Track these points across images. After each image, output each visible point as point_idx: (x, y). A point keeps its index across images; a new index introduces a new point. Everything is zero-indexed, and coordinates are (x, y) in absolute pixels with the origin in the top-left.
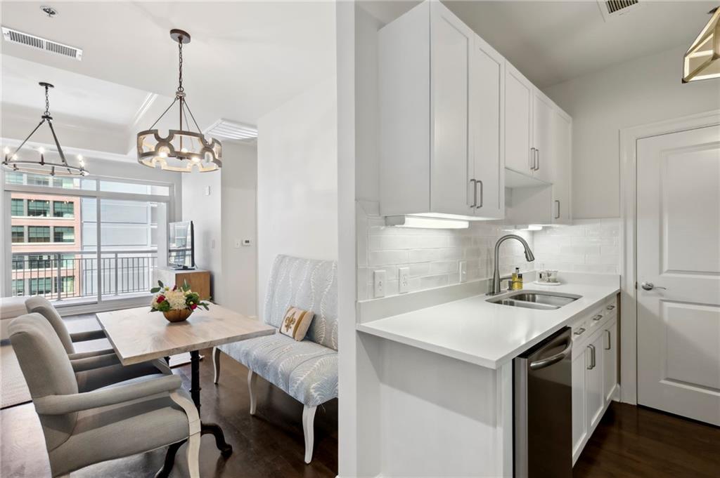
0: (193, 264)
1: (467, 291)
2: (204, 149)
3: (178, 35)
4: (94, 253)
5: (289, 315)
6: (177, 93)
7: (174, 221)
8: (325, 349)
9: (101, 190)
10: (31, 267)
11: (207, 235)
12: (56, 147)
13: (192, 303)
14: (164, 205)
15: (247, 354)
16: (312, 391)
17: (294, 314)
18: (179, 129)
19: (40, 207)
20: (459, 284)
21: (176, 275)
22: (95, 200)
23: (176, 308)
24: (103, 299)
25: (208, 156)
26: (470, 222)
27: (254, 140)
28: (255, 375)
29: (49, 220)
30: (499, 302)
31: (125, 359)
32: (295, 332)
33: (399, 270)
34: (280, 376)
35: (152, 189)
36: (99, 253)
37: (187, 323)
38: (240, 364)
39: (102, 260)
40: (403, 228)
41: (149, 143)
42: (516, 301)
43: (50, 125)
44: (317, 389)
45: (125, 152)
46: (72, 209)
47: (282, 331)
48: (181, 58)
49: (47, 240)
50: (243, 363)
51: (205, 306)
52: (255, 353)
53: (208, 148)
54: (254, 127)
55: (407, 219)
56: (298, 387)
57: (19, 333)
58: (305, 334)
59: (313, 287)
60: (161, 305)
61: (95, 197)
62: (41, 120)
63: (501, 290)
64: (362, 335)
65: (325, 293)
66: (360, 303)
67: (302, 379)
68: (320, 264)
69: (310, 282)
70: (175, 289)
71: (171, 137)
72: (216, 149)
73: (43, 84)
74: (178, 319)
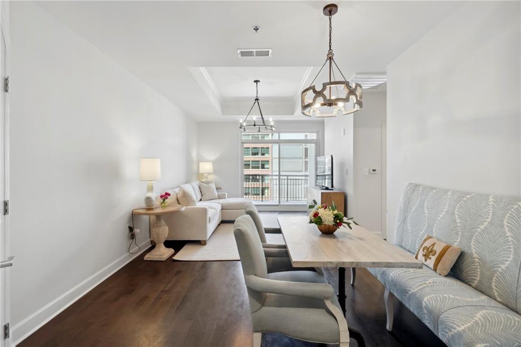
0: (332, 186)
2: (349, 93)
3: (329, 9)
4: (277, 175)
5: (427, 244)
6: (328, 55)
7: (320, 156)
9: (281, 138)
10: (252, 181)
11: (342, 165)
12: (260, 117)
13: (338, 221)
14: (313, 145)
17: (434, 245)
18: (329, 81)
19: (255, 151)
21: (322, 193)
22: (278, 144)
23: (327, 224)
24: (281, 204)
25: (352, 98)
27: (385, 84)
29: (259, 157)
31: (294, 262)
32: (436, 265)
34: (425, 311)
36: (280, 176)
37: (335, 237)
39: (281, 180)
43: (259, 104)
45: (292, 113)
46: (268, 151)
48: (330, 27)
49: (258, 168)
50: (379, 279)
51: (348, 224)
53: (352, 92)
54: (384, 73)
57: (238, 230)
58: (449, 270)
59: (458, 221)
60: (316, 219)
62: (255, 102)
67: (460, 329)
68: (468, 197)
69: (453, 214)
70: (326, 208)
71: (324, 88)
72: (358, 92)
73: (255, 81)
74: (328, 232)
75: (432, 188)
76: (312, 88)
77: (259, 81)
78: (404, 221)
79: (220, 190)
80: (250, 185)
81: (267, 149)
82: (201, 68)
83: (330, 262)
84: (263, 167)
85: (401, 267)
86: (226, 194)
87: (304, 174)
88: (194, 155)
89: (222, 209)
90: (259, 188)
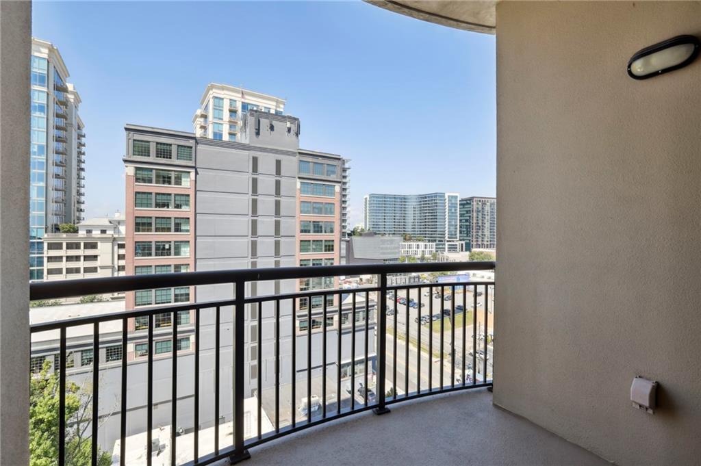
10: (157, 254)
29: (170, 212)
46: (189, 201)
49: (169, 230)
81: (187, 197)
84: (178, 229)
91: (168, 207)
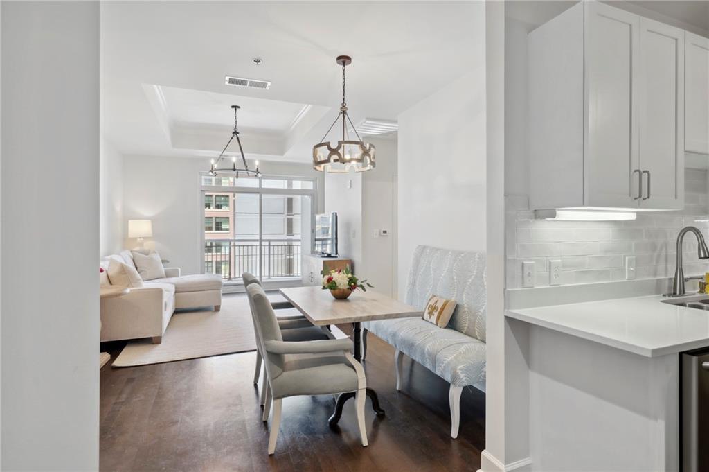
0: (337, 253)
1: (636, 290)
2: (363, 154)
3: (342, 60)
4: (257, 240)
5: (432, 303)
6: (341, 108)
7: (318, 213)
8: (468, 339)
11: (348, 225)
13: (353, 284)
14: (309, 198)
15: (394, 335)
16: (458, 371)
17: (437, 302)
18: (343, 140)
20: (625, 280)
21: (324, 261)
22: (258, 196)
23: (341, 288)
24: (264, 280)
25: (366, 159)
26: (638, 213)
27: (395, 134)
28: (401, 354)
29: (212, 212)
30: (683, 305)
31: (316, 322)
32: (437, 320)
33: (550, 263)
34: (427, 356)
35: (302, 184)
36: (261, 241)
37: (348, 301)
38: (387, 343)
39: (263, 247)
40: (554, 221)
41: (323, 153)
42: (705, 305)
43: (238, 138)
44: (463, 371)
46: (228, 201)
47: (425, 318)
48: (344, 79)
49: (210, 229)
50: (390, 343)
51: (362, 286)
52: (401, 334)
53: (366, 152)
54: (396, 122)
55: (558, 212)
56: (444, 367)
58: (448, 322)
59: (455, 278)
60: (330, 284)
61: (258, 193)
62: (232, 135)
63: (686, 291)
64: (510, 321)
65: (468, 283)
66: (508, 291)
67: (448, 360)
68: (462, 255)
69: (452, 272)
70: (340, 271)
71: (339, 147)
72: (371, 153)
73: (233, 107)
74: (342, 297)
75: (438, 249)
76: (328, 144)
77: (239, 107)
78: (413, 285)
79: (166, 264)
80: (214, 257)
81: (227, 198)
82: (155, 86)
83: (349, 318)
84: (218, 228)
85: (408, 316)
86: (179, 269)
87: (286, 238)
88: (118, 208)
89: (176, 292)
90: (212, 262)
91: (210, 208)
